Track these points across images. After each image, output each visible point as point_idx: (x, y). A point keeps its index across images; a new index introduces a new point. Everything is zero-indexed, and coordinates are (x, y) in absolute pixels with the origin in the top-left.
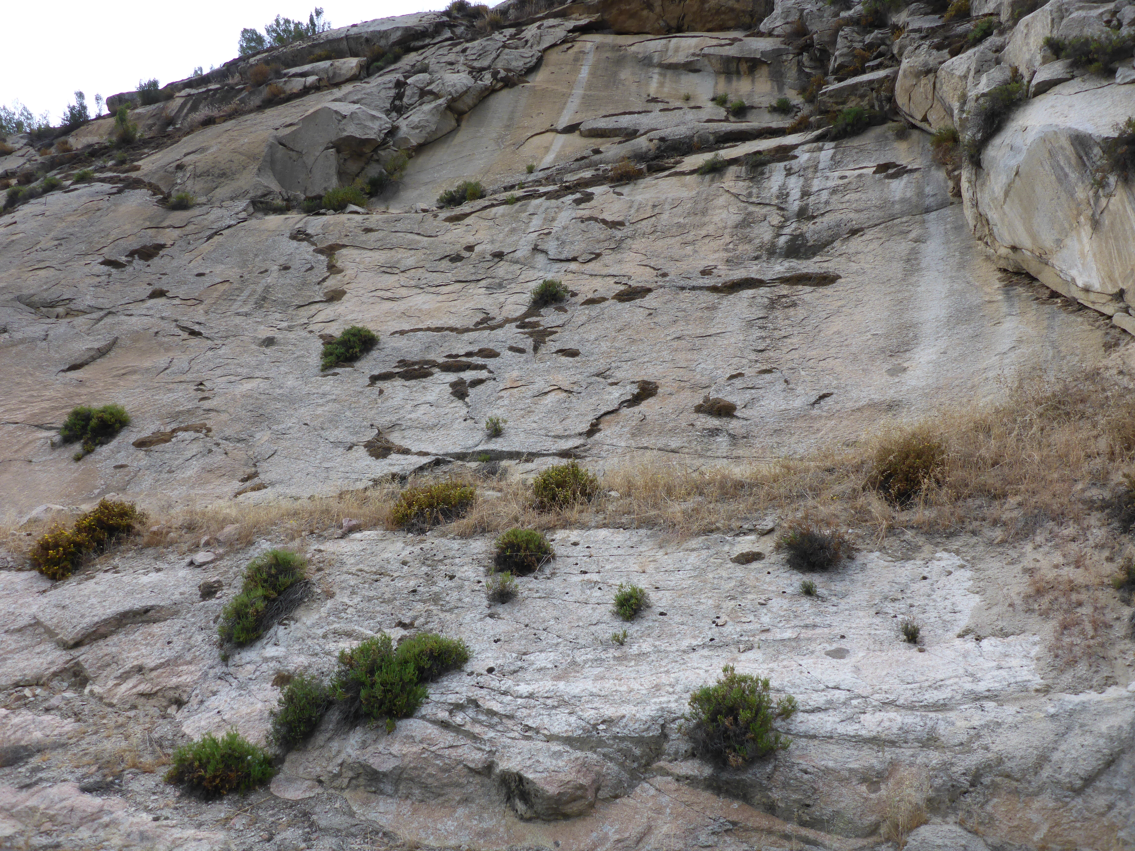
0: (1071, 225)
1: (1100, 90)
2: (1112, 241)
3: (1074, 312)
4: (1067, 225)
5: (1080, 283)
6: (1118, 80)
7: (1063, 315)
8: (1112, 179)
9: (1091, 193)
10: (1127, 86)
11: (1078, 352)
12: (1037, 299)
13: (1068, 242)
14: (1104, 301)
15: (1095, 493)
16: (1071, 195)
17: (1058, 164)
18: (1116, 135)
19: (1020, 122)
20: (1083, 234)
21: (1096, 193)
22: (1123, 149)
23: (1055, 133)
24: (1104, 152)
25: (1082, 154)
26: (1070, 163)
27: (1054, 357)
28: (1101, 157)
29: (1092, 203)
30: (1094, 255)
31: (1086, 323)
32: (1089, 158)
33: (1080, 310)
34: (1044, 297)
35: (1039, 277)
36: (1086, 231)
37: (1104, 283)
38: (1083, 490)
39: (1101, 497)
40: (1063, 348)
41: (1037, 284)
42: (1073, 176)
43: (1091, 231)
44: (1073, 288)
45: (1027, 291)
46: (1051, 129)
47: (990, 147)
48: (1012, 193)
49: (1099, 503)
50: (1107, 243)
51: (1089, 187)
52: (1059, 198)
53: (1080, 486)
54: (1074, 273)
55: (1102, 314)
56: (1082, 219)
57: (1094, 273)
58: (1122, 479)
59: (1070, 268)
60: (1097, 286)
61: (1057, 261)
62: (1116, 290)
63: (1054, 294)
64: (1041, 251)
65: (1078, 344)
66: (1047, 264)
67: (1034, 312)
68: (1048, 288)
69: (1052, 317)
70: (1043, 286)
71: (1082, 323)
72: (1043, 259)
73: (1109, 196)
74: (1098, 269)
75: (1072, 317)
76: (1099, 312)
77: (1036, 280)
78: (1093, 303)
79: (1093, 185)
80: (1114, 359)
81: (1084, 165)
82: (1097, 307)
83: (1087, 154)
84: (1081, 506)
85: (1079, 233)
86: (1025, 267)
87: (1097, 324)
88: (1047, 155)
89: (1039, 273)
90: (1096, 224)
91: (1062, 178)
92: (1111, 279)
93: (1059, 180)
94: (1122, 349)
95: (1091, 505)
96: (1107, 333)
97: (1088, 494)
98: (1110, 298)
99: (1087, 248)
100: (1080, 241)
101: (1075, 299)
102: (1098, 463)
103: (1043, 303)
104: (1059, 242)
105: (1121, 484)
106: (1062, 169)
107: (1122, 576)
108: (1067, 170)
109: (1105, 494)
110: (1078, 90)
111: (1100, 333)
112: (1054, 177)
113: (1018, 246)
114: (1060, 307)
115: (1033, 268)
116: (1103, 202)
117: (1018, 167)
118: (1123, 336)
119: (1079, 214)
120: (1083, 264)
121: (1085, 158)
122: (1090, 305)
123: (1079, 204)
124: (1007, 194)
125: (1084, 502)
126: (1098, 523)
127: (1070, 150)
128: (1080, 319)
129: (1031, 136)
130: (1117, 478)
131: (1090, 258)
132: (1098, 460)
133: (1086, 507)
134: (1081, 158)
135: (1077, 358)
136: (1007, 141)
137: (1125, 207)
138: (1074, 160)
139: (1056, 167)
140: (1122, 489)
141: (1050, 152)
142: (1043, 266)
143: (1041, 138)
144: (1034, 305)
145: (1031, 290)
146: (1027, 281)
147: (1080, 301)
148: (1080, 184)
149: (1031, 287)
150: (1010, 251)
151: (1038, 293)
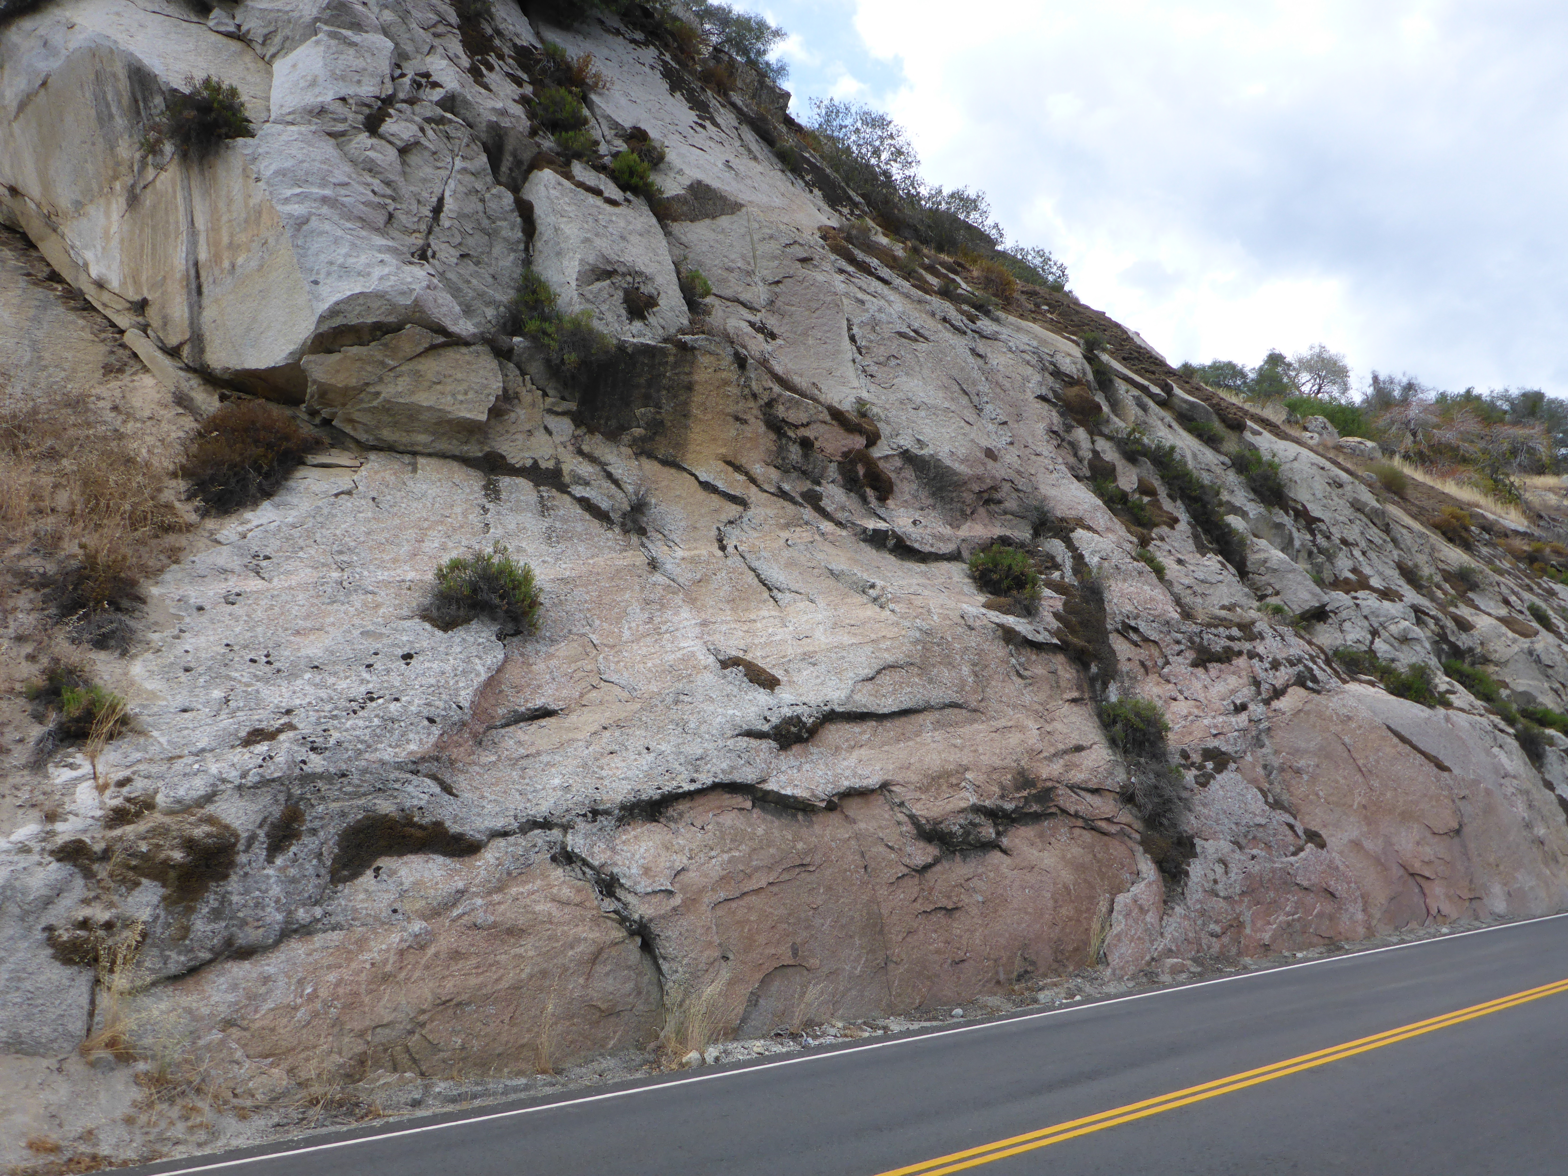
0: (101, 189)
1: (184, 24)
2: (148, 231)
3: (75, 309)
4: (95, 186)
5: (94, 272)
6: (211, 24)
7: (61, 309)
8: (168, 148)
9: (138, 155)
10: (220, 37)
11: (66, 365)
12: (29, 275)
13: (91, 209)
14: (119, 307)
15: (35, 564)
16: (112, 148)
17: (104, 98)
18: (187, 91)
19: (68, 14)
20: (114, 206)
21: (144, 157)
22: (190, 114)
23: (111, 51)
24: (167, 107)
25: (139, 97)
26: (120, 102)
27: (30, 363)
28: (162, 113)
29: (136, 168)
30: (122, 241)
31: (88, 330)
32: (147, 107)
33: (84, 309)
34: (40, 276)
35: (40, 245)
36: (118, 204)
37: (125, 283)
38: (19, 557)
39: (41, 570)
40: (46, 355)
41: (34, 254)
42: (120, 122)
43: (125, 206)
44: (83, 277)
45: (17, 259)
46: (107, 43)
47: (14, 28)
48: (29, 109)
49: (37, 578)
50: (142, 230)
51: (137, 146)
52: (93, 144)
53: (16, 550)
54: (89, 255)
55: (113, 325)
56: (118, 186)
57: (115, 265)
58: (76, 550)
59: (86, 247)
60: (115, 284)
61: (71, 231)
62: (137, 298)
63: (55, 277)
64: (52, 210)
65: (69, 355)
66: (55, 230)
67: (19, 292)
68: (48, 265)
69: (44, 307)
70: (42, 259)
71: (83, 329)
72: (51, 220)
73: (161, 168)
74: (121, 262)
75: (72, 316)
76: (110, 321)
77: (34, 247)
78: (105, 305)
79: (142, 145)
80: (111, 390)
81: (138, 113)
82: (108, 313)
83: (145, 100)
84: (9, 578)
85: (108, 203)
86: (23, 223)
87: (103, 335)
88: (92, 77)
89: (42, 239)
90: (133, 200)
91: (104, 119)
92: (136, 282)
93: (100, 119)
94: (126, 378)
95: (24, 579)
96: (113, 352)
97: (24, 564)
98: (128, 305)
99: (114, 228)
100: (108, 215)
101: (81, 293)
102: (49, 523)
103: (35, 284)
104: (78, 205)
105: (75, 556)
106: (108, 106)
107: (40, 682)
108: (114, 110)
109: (48, 567)
110: (157, 9)
111: (103, 349)
112: (93, 112)
113: (20, 189)
114: (59, 297)
115: (34, 228)
116: (150, 173)
117: (48, 76)
118: (132, 362)
119: (115, 178)
120: (103, 248)
121: (141, 105)
122: (100, 308)
123: (118, 164)
124: (22, 107)
125: (16, 574)
126: (29, 606)
127: (124, 84)
128: (81, 322)
129: (77, 40)
130: (70, 547)
131: (115, 242)
132: (51, 520)
133: (17, 581)
134: (136, 101)
135: (63, 374)
136: (42, 31)
137: (175, 192)
138: (126, 100)
139: (100, 99)
140: (74, 564)
141: (97, 74)
142: (50, 231)
143: (90, 49)
144: (22, 282)
145: (23, 259)
146: (20, 245)
147: (87, 297)
148: (126, 137)
149: (24, 255)
150: (7, 193)
151: (33, 266)
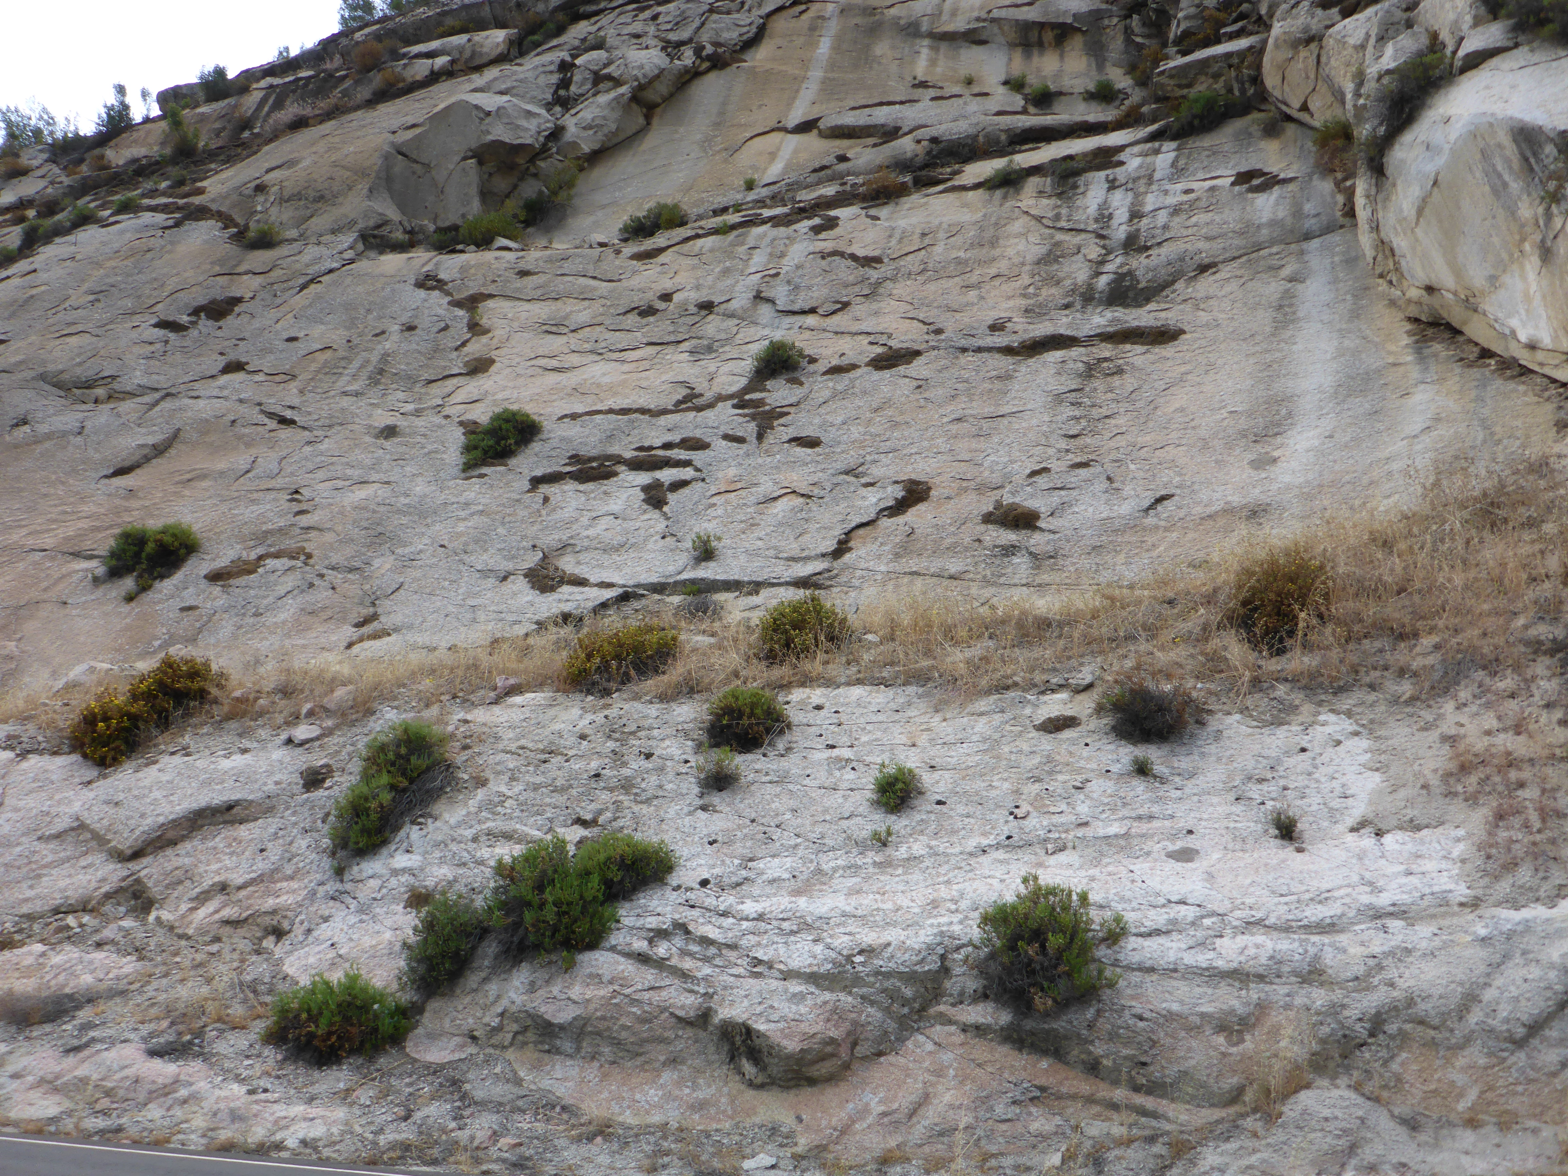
0: (1511, 255)
1: (1554, 64)
3: (1513, 377)
4: (1505, 256)
5: (1523, 337)
7: (1499, 382)
9: (1540, 210)
11: (1519, 434)
12: (1461, 360)
13: (1506, 279)
14: (1557, 362)
15: (1543, 631)
16: (1512, 212)
17: (1495, 170)
19: (1441, 111)
20: (1528, 267)
21: (1548, 209)
23: (1491, 125)
24: (1560, 151)
25: (1529, 154)
26: (1510, 168)
27: (1485, 441)
28: (1556, 159)
29: (1541, 223)
30: (1544, 297)
31: (1530, 393)
32: (1539, 160)
33: (1521, 375)
34: (1472, 357)
35: (1466, 330)
36: (1532, 264)
37: (1557, 337)
38: (1526, 627)
39: (1551, 636)
40: (1498, 429)
41: (1461, 339)
42: (1515, 186)
43: (1539, 263)
44: (1513, 345)
45: (1448, 349)
46: (1485, 120)
47: (1397, 147)
48: (1427, 211)
49: (1549, 645)
50: (1562, 279)
51: (1538, 201)
52: (1494, 217)
53: (1521, 621)
54: (1514, 323)
55: (1554, 381)
56: (1527, 247)
57: (1543, 323)
59: (1510, 315)
60: (1547, 341)
61: (1490, 306)
63: (1486, 354)
64: (1468, 293)
65: (1519, 423)
66: (1476, 310)
67: (1457, 378)
68: (1477, 344)
69: (1483, 385)
70: (1470, 341)
71: (1525, 394)
72: (1470, 304)
74: (1549, 318)
75: (1511, 385)
76: (1549, 378)
77: (1459, 332)
78: (1541, 364)
79: (1543, 198)
81: (1532, 170)
82: (1547, 371)
83: (1535, 154)
84: (1523, 649)
85: (1522, 267)
86: (1445, 315)
87: (1547, 394)
88: (1478, 156)
89: (1465, 323)
90: (1546, 254)
91: (1499, 189)
93: (1495, 192)
95: (1537, 647)
96: (1560, 408)
97: (1533, 632)
98: (1565, 357)
99: (1534, 287)
100: (1524, 278)
101: (1515, 360)
102: (1546, 589)
103: (1469, 366)
104: (1493, 279)
106: (1500, 176)
108: (1507, 177)
109: (1556, 632)
110: (1523, 64)
111: (1550, 407)
112: (1487, 188)
113: (1435, 285)
114: (1494, 371)
115: (1456, 316)
116: (1558, 222)
117: (1437, 174)
119: (1523, 240)
120: (1527, 311)
121: (1532, 160)
122: (1536, 368)
123: (1523, 226)
124: (1420, 212)
125: (1527, 643)
126: (1548, 673)
127: (1511, 150)
128: (1522, 388)
129: (1456, 130)
131: (1537, 301)
132: (1547, 585)
133: (1529, 650)
134: (1527, 160)
135: (1518, 442)
136: (1422, 137)
138: (1516, 163)
139: (1492, 173)
141: (1483, 152)
142: (1470, 313)
143: (1470, 132)
144: (1457, 369)
145: (1453, 347)
146: (1447, 335)
147: (1522, 362)
148: (1525, 197)
149: (1453, 343)
150: (1424, 292)
151: (1463, 351)
